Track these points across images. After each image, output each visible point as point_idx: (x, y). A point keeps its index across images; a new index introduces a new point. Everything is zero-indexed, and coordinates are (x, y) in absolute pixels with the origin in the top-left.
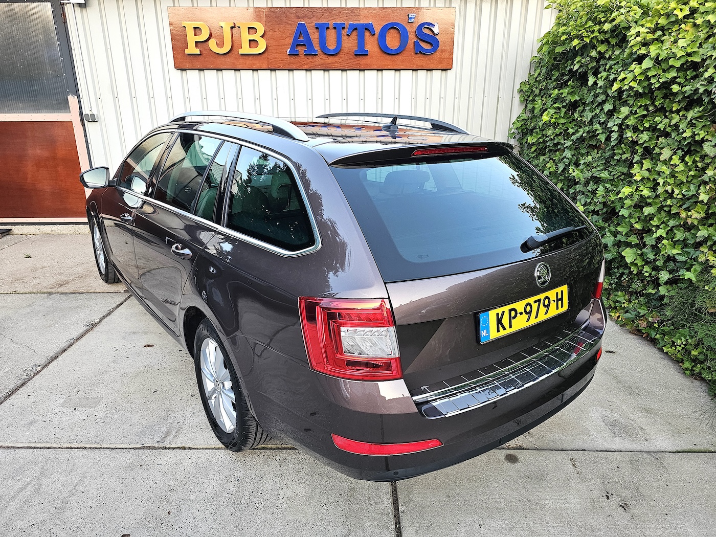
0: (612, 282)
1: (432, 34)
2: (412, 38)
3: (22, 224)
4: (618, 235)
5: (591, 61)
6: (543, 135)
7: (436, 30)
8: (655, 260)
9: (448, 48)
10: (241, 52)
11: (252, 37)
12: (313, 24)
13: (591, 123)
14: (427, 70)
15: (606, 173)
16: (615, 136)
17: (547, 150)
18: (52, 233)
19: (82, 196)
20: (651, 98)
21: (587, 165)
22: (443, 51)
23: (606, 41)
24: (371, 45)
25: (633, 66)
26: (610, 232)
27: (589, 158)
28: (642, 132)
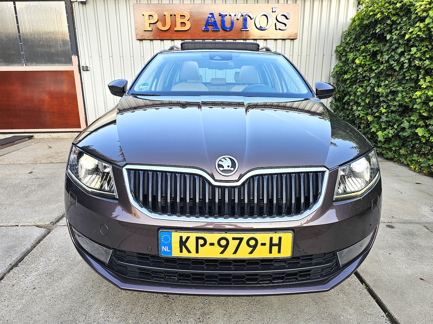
0: (408, 150)
2: (274, 21)
3: (40, 132)
4: (411, 122)
5: (387, 27)
6: (354, 73)
10: (176, 29)
11: (183, 21)
13: (387, 62)
15: (401, 88)
16: (406, 65)
17: (358, 81)
18: (58, 138)
19: (77, 115)
20: (430, 41)
21: (386, 86)
23: (397, 14)
24: (251, 24)
25: (417, 24)
26: (406, 120)
27: (387, 82)
28: (425, 60)
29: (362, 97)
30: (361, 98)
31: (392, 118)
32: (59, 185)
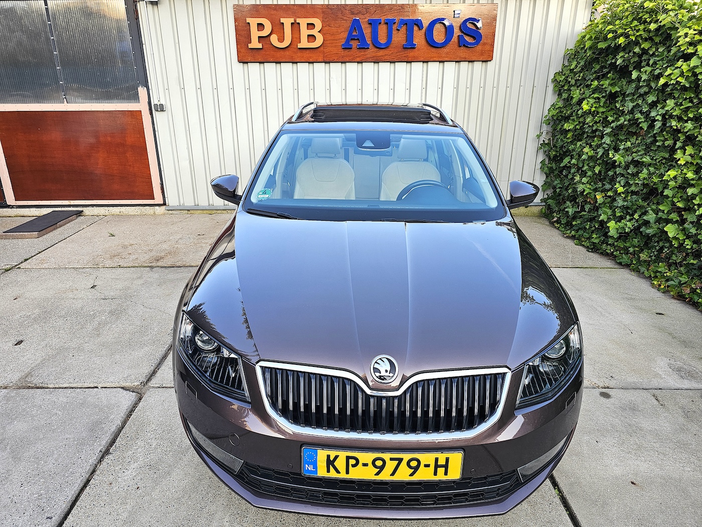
0: (652, 255)
1: (475, 28)
2: (457, 32)
3: (93, 206)
4: (659, 213)
5: (633, 57)
6: (579, 122)
7: (479, 25)
8: (696, 235)
9: (489, 41)
10: (300, 46)
11: (311, 32)
12: (367, 20)
13: (632, 112)
14: (469, 62)
16: (658, 125)
17: (585, 136)
18: (121, 214)
19: (148, 180)
20: (696, 92)
21: (627, 149)
22: (485, 44)
23: (651, 39)
24: (419, 38)
25: (680, 63)
26: (652, 210)
27: (629, 144)
28: (686, 121)
29: (590, 162)
30: (588, 165)
31: (631, 202)
32: (139, 312)
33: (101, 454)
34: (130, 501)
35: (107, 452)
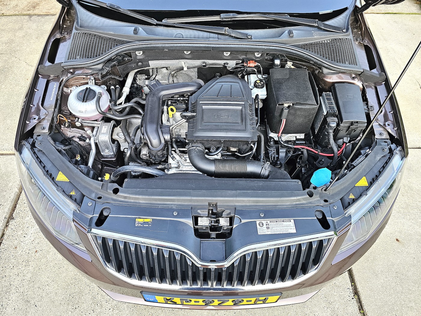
33: (6, 220)
34: (32, 263)
35: (11, 217)
